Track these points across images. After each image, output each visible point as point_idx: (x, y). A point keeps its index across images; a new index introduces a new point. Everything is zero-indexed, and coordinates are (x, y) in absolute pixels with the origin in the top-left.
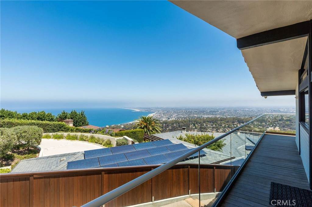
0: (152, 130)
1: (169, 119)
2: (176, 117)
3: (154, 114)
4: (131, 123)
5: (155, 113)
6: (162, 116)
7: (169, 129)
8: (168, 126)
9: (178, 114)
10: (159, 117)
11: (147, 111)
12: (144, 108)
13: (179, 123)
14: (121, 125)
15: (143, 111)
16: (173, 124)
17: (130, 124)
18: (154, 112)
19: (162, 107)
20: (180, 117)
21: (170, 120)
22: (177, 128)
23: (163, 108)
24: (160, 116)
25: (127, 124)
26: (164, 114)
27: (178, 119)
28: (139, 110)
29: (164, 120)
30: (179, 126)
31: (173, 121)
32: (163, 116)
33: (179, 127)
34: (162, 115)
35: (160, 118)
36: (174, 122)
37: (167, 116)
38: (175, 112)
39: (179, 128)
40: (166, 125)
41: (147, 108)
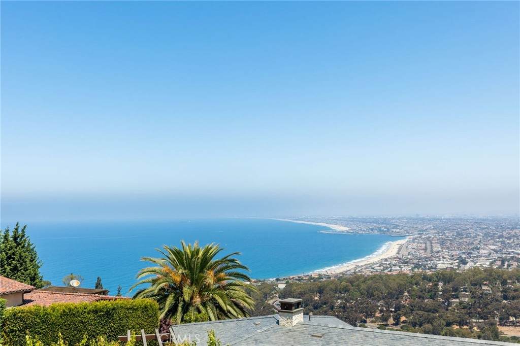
0: (201, 307)
1: (464, 262)
2: (495, 256)
3: (402, 242)
4: (315, 273)
5: (407, 239)
6: (435, 249)
7: (461, 303)
8: (456, 290)
9: (503, 242)
10: (423, 255)
11: (376, 232)
12: (364, 221)
13: (504, 282)
14: (277, 280)
15: (363, 229)
16: (477, 284)
17: (311, 278)
18: (404, 237)
19: (438, 217)
20: (512, 258)
21: (467, 266)
22: (497, 300)
23: (441, 220)
24: (429, 250)
25: (300, 279)
26: (442, 243)
27: (503, 263)
28: (346, 226)
29: (442, 265)
30: (503, 291)
31: (475, 271)
32: (438, 252)
33: (505, 298)
34: (437, 248)
35: (427, 259)
36: (483, 276)
37: (454, 253)
38: (493, 237)
39: (505, 301)
40: (449, 286)
41: (376, 221)
